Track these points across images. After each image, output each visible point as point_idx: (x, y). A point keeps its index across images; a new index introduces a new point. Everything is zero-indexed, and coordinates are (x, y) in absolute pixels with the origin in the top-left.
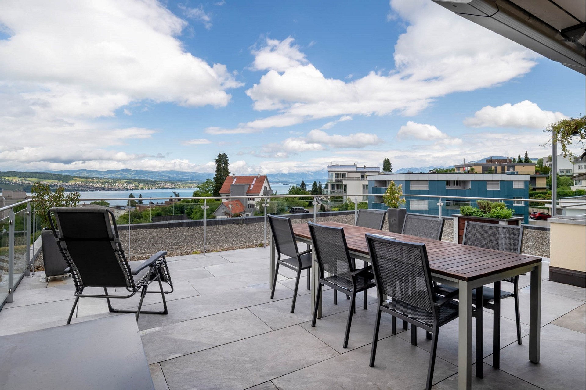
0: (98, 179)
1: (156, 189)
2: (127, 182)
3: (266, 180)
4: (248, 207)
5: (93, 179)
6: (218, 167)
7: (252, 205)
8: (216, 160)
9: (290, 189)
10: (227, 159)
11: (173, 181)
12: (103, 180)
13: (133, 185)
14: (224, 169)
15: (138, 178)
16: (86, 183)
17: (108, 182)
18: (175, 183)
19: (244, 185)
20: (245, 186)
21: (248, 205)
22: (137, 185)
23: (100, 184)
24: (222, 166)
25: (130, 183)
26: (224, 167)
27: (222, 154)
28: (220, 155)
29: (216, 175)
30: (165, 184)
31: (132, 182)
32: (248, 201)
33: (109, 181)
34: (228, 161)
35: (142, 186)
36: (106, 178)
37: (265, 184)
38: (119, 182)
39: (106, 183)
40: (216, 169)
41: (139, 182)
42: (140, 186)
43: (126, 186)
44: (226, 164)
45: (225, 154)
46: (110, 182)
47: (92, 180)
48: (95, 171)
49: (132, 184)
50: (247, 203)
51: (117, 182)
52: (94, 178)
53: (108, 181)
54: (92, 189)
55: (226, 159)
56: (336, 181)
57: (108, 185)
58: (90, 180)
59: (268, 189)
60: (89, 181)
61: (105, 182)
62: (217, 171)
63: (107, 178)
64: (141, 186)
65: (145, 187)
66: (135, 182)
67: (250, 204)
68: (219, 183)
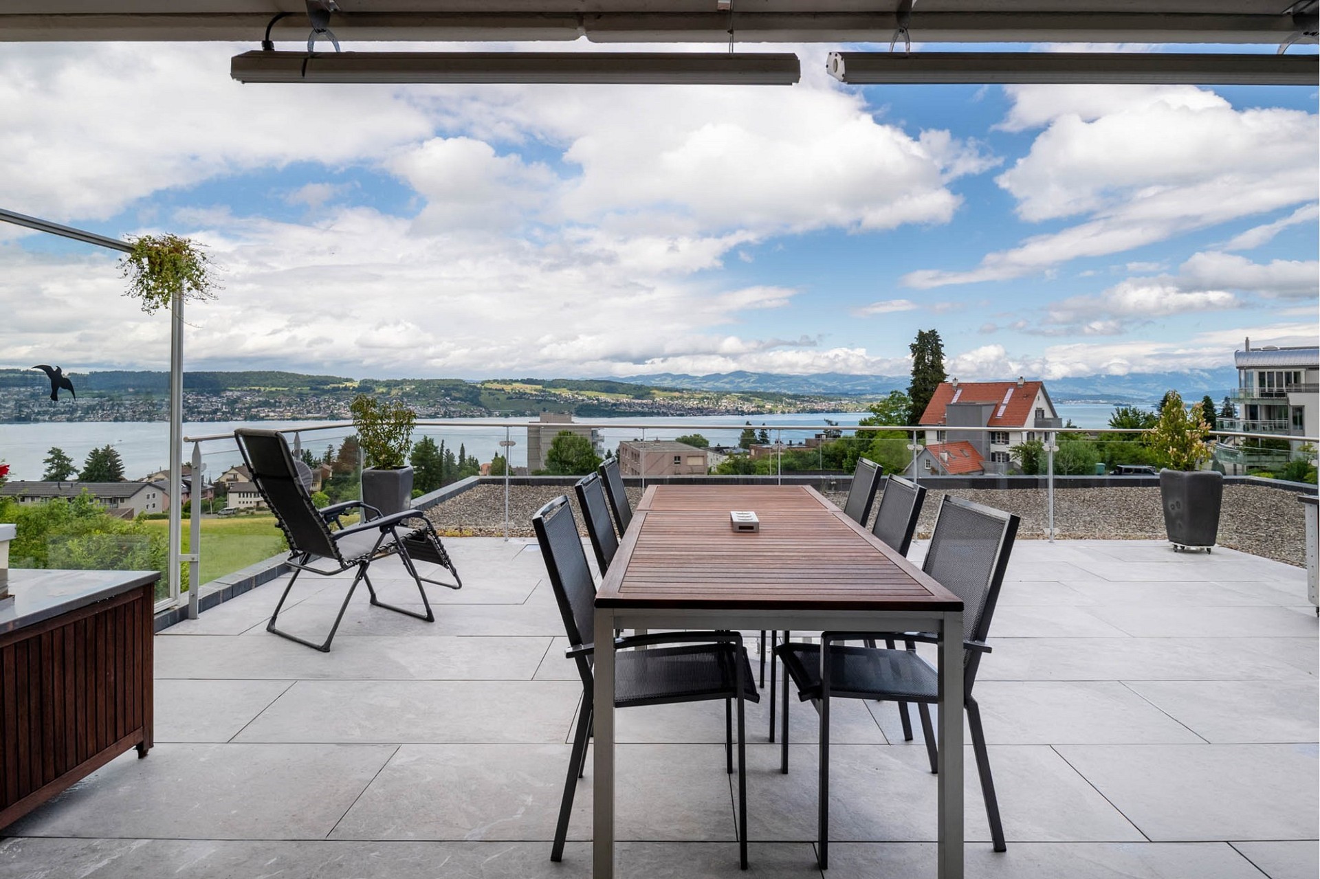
0: (690, 392)
1: (798, 412)
2: (741, 397)
3: (1040, 393)
4: (993, 460)
5: (682, 393)
6: (917, 364)
7: (1003, 453)
8: (913, 347)
9: (1116, 416)
10: (939, 342)
11: (832, 396)
12: (699, 394)
13: (753, 405)
14: (932, 366)
15: (762, 390)
16: (670, 399)
17: (707, 398)
18: (836, 400)
19: (981, 406)
20: (983, 408)
21: (993, 455)
22: (761, 404)
23: (695, 403)
24: (929, 358)
25: (748, 400)
26: (932, 362)
27: (926, 331)
28: (921, 333)
29: (914, 382)
30: (816, 403)
31: (751, 398)
32: (992, 445)
33: (710, 396)
34: (942, 348)
35: (770, 407)
36: (705, 389)
37: (1039, 402)
38: (727, 399)
39: (705, 400)
40: (913, 368)
41: (765, 397)
42: (766, 406)
43: (741, 407)
44: (937, 353)
45: (933, 331)
46: (711, 399)
48: (685, 376)
49: (751, 401)
50: (988, 449)
51: (723, 397)
52: (683, 389)
53: (707, 396)
54: (681, 412)
55: (937, 344)
56: (1263, 394)
57: (708, 403)
58: (677, 394)
59: (1048, 415)
60: (675, 397)
61: (703, 399)
62: (914, 373)
63: (708, 390)
64: (769, 406)
65: (777, 409)
66: (757, 399)
67: (999, 453)
68: (919, 401)
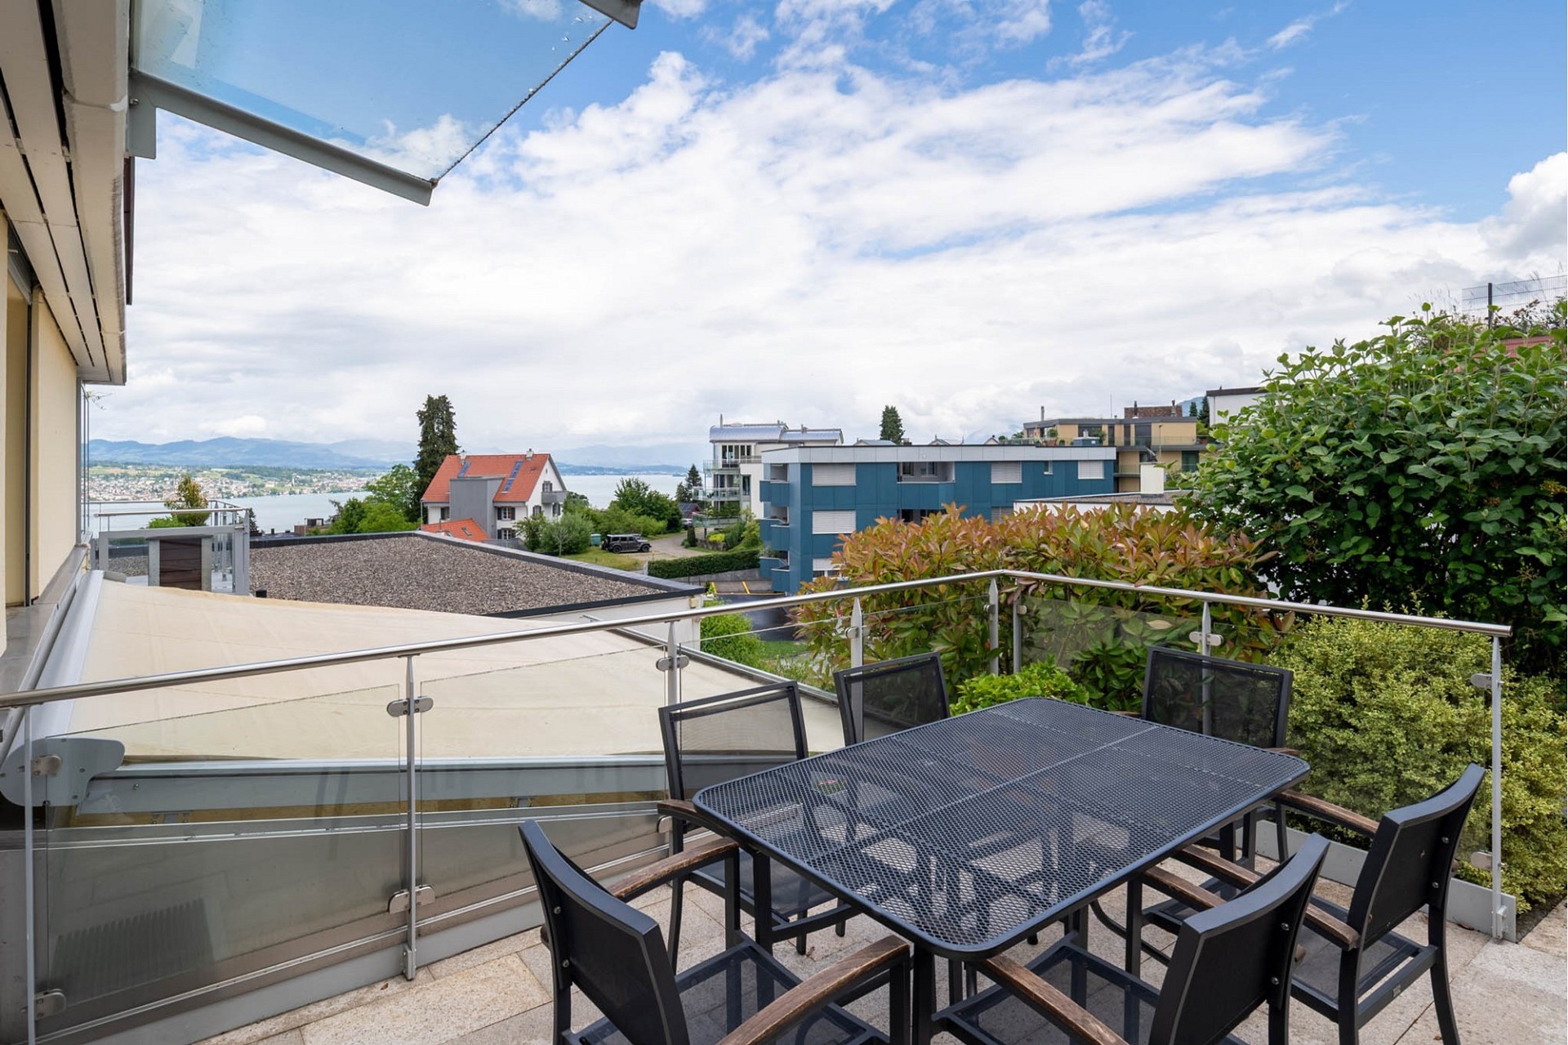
0: (141, 468)
1: (315, 492)
2: (227, 474)
3: (546, 466)
4: (500, 537)
5: (126, 468)
6: (425, 433)
7: (509, 529)
8: (421, 415)
10: (451, 410)
11: (363, 470)
12: (156, 469)
13: (247, 484)
14: (442, 436)
15: (261, 464)
16: (104, 479)
17: (170, 476)
18: (368, 476)
19: (486, 480)
22: (259, 482)
23: (148, 483)
24: (438, 428)
25: (237, 477)
26: (443, 432)
27: (434, 397)
28: (429, 399)
29: (421, 454)
30: (340, 480)
31: (243, 475)
33: (174, 473)
34: (454, 417)
35: (273, 486)
36: (165, 463)
37: (546, 476)
38: (204, 475)
39: (167, 479)
40: (420, 439)
41: (266, 473)
42: (267, 486)
43: (226, 488)
44: (449, 424)
45: (444, 397)
46: (177, 477)
47: (123, 471)
48: (132, 445)
49: (243, 479)
50: (495, 526)
51: (199, 474)
52: (127, 464)
53: (170, 472)
54: (124, 497)
55: (447, 411)
57: (172, 483)
58: (117, 471)
59: (557, 488)
60: (112, 475)
61: (162, 477)
62: (421, 445)
63: (170, 464)
64: (270, 485)
65: (283, 489)
66: (252, 476)
